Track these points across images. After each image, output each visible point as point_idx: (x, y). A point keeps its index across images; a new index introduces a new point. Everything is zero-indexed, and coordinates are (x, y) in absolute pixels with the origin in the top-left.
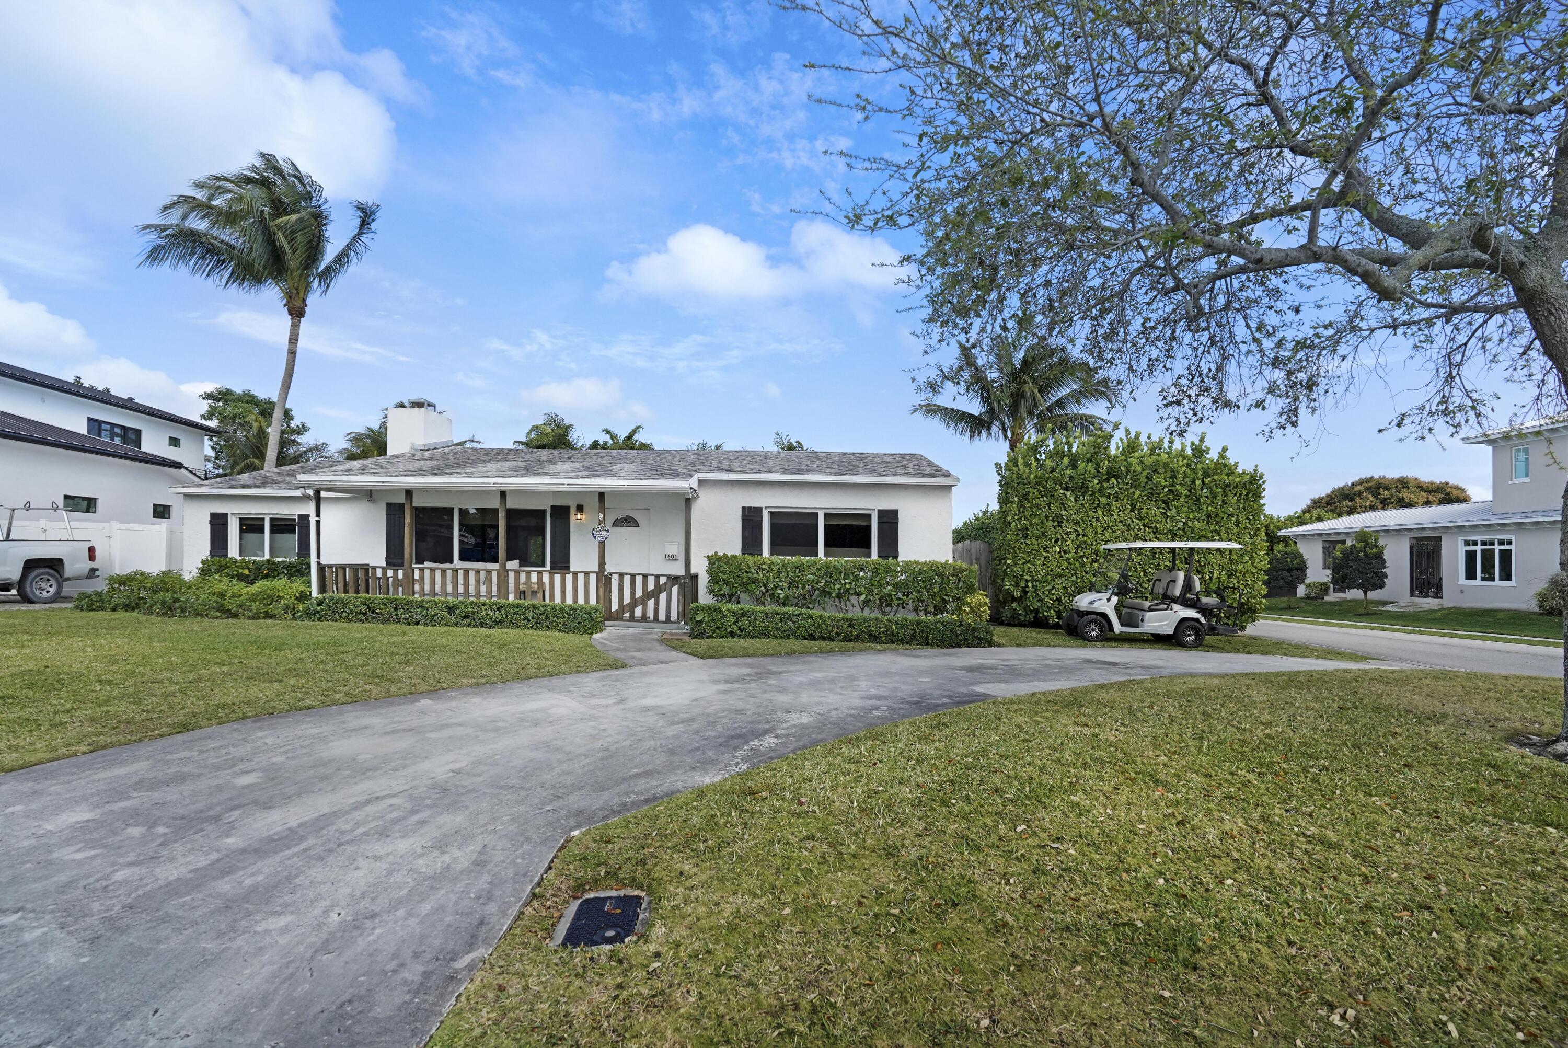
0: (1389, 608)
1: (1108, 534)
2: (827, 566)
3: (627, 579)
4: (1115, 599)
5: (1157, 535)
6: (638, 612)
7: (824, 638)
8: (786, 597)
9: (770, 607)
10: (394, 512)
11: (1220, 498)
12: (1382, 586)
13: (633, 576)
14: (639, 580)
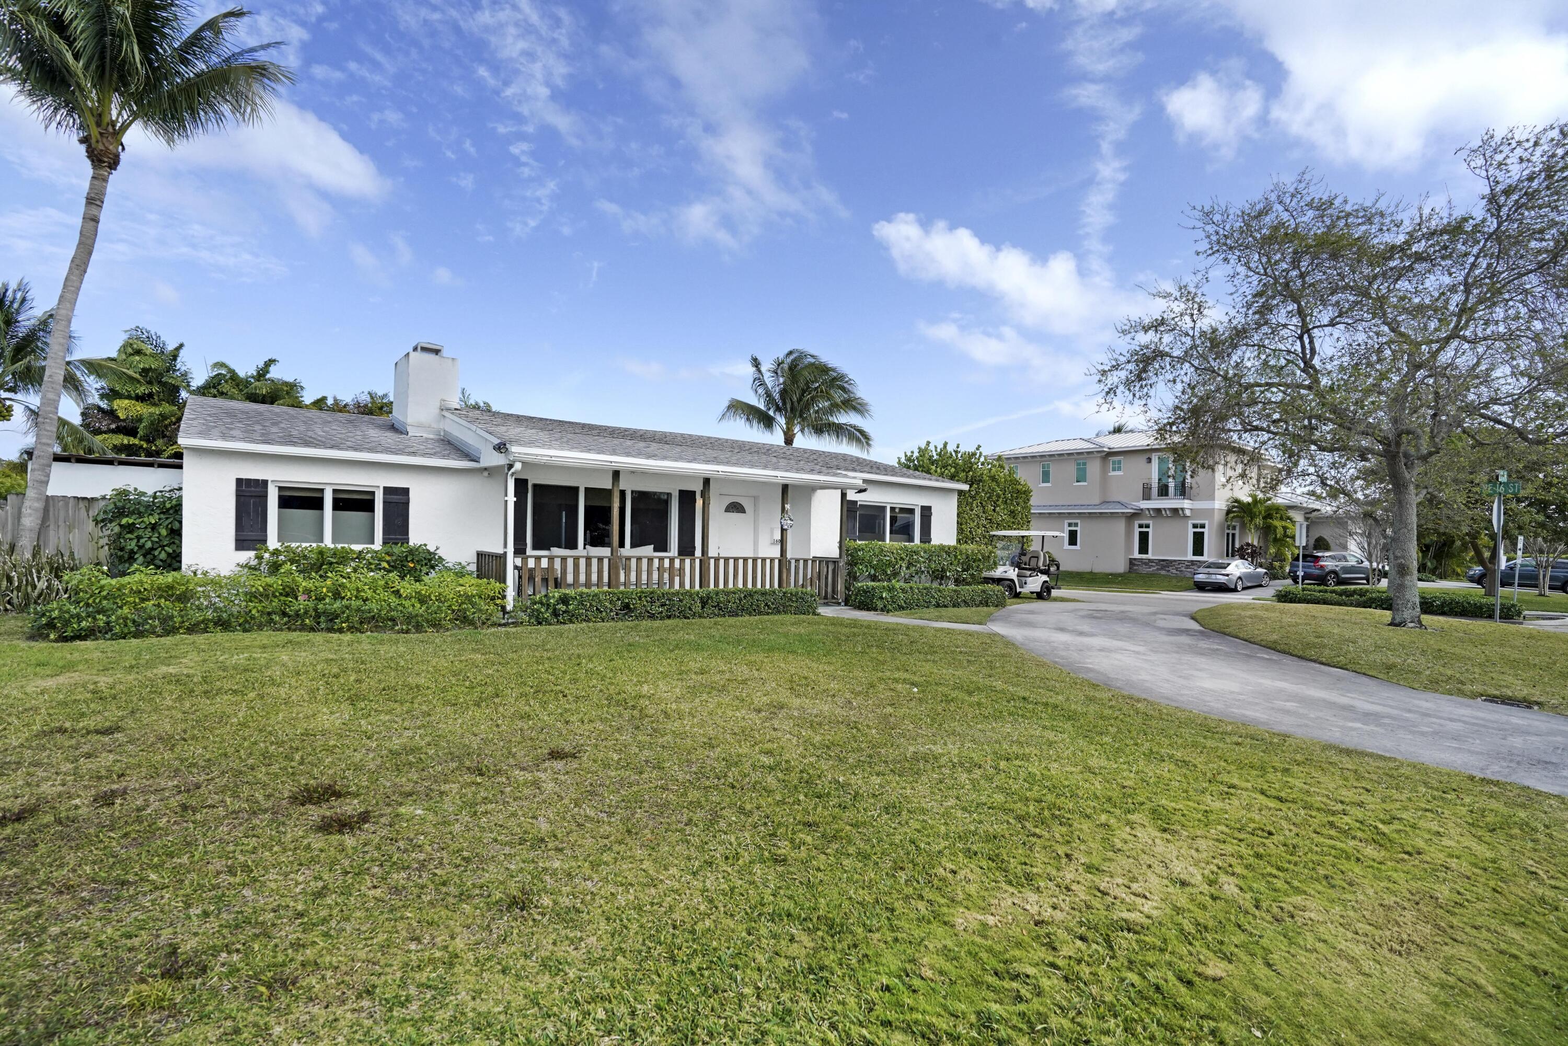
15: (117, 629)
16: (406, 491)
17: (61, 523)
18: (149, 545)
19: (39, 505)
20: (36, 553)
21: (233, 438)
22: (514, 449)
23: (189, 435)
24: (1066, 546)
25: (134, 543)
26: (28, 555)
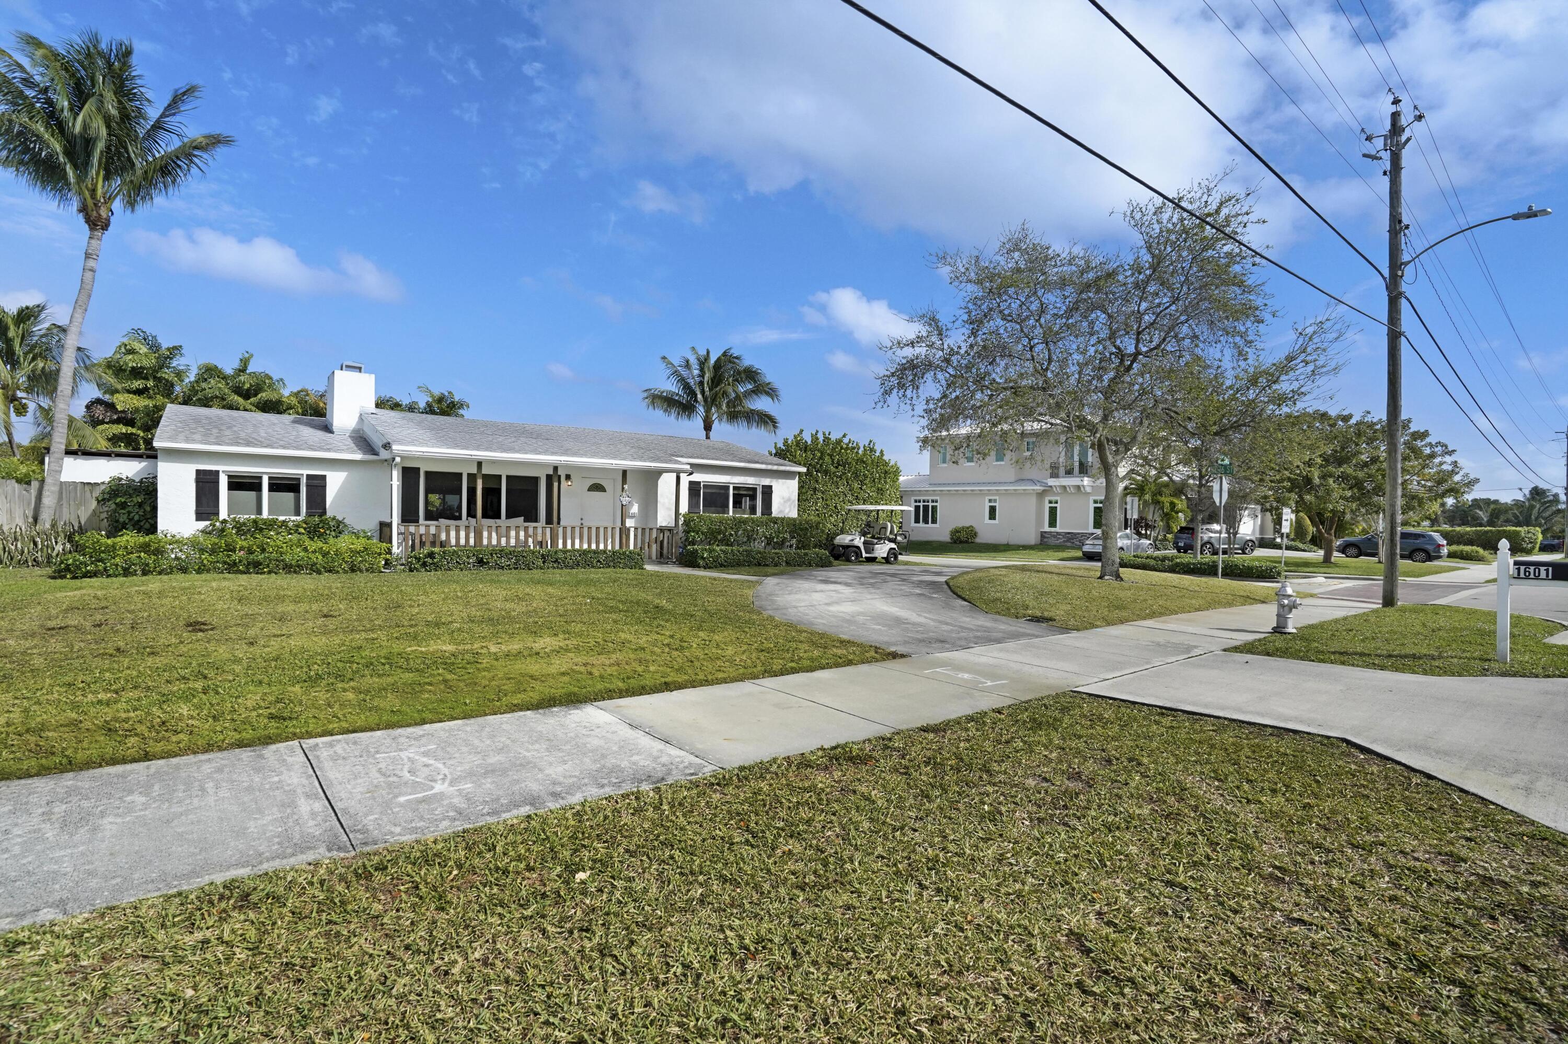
3: (640, 531)
4: (863, 538)
10: (409, 475)
13: (644, 529)
15: (111, 572)
16: (324, 477)
17: (72, 503)
18: (136, 518)
19: (56, 489)
20: (53, 526)
21: (194, 441)
22: (394, 447)
23: (162, 440)
24: (987, 521)
25: (125, 517)
26: (48, 526)
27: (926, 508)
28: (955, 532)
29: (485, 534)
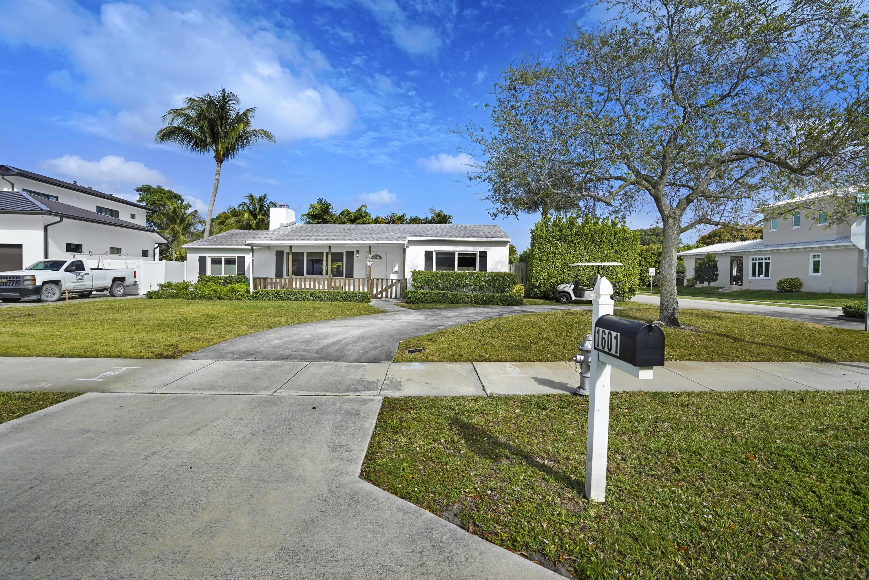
0: (721, 290)
1: (575, 259)
2: (459, 274)
3: (380, 281)
4: (573, 286)
5: (595, 259)
6: (384, 295)
7: (457, 303)
8: (443, 287)
9: (437, 291)
10: (279, 254)
11: (621, 243)
12: (716, 280)
13: (382, 280)
14: (385, 281)
27: (760, 264)
28: (781, 283)
29: (294, 283)
